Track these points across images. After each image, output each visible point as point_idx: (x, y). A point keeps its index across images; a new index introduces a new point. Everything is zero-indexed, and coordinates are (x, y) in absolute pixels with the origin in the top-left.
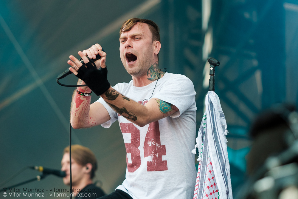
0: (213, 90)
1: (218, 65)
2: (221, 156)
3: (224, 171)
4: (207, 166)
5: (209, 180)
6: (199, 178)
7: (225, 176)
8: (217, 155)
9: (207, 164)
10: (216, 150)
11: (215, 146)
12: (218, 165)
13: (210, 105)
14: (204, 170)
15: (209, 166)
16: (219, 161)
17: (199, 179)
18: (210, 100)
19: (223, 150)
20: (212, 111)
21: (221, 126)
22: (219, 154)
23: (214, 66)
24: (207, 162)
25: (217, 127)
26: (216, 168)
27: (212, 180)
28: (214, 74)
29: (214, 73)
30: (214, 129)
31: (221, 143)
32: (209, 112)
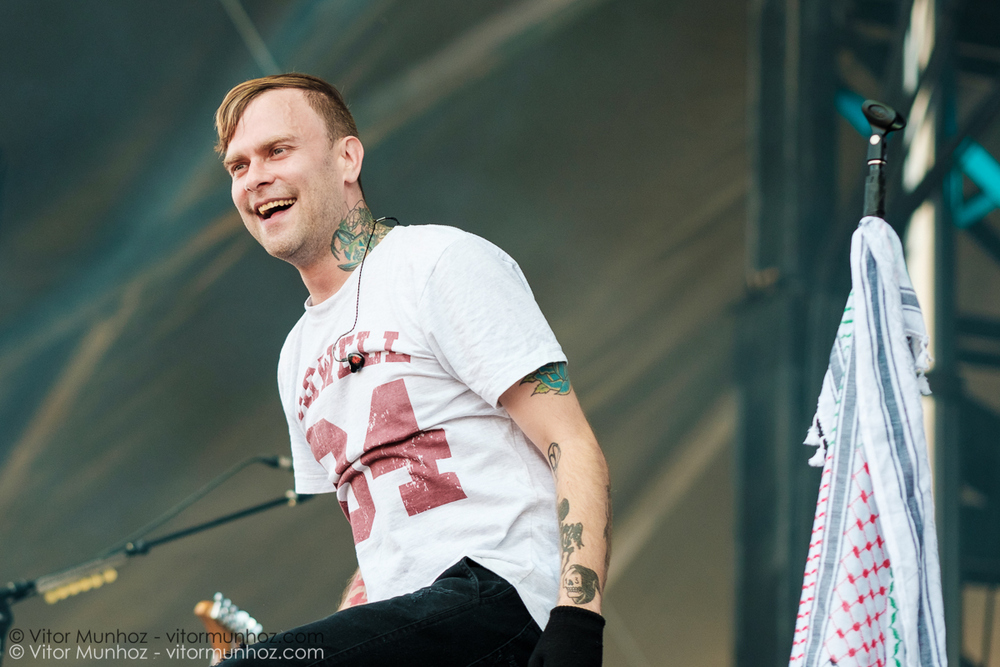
0: (880, 214)
1: (899, 126)
2: (903, 443)
3: (910, 494)
4: (853, 476)
5: (860, 524)
6: (823, 517)
7: (915, 512)
8: (889, 440)
9: (852, 470)
10: (885, 421)
11: (881, 406)
12: (891, 472)
13: (868, 265)
14: (843, 491)
15: (861, 475)
16: (894, 460)
17: (826, 520)
18: (869, 249)
19: (908, 421)
20: (874, 285)
21: (904, 338)
22: (897, 435)
23: (883, 132)
24: (853, 464)
25: (890, 342)
26: (884, 484)
27: (869, 527)
28: (885, 158)
29: (883, 154)
30: (881, 348)
31: (902, 398)
32: (862, 290)
